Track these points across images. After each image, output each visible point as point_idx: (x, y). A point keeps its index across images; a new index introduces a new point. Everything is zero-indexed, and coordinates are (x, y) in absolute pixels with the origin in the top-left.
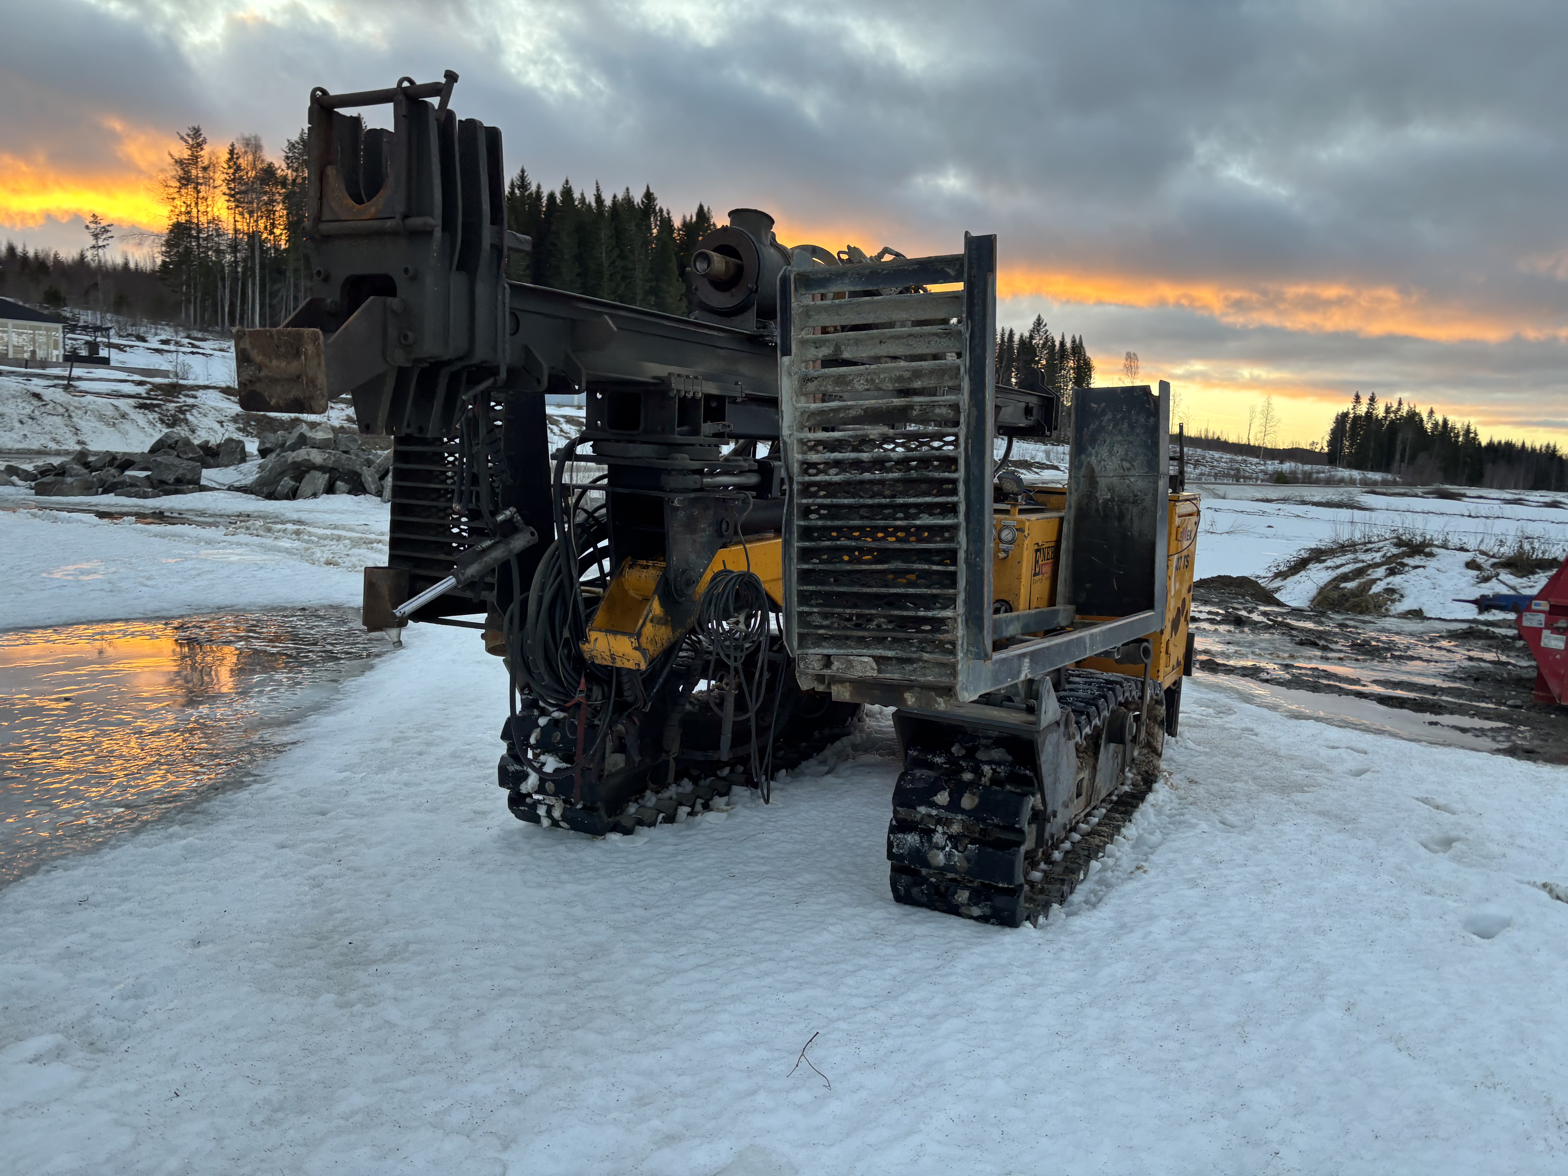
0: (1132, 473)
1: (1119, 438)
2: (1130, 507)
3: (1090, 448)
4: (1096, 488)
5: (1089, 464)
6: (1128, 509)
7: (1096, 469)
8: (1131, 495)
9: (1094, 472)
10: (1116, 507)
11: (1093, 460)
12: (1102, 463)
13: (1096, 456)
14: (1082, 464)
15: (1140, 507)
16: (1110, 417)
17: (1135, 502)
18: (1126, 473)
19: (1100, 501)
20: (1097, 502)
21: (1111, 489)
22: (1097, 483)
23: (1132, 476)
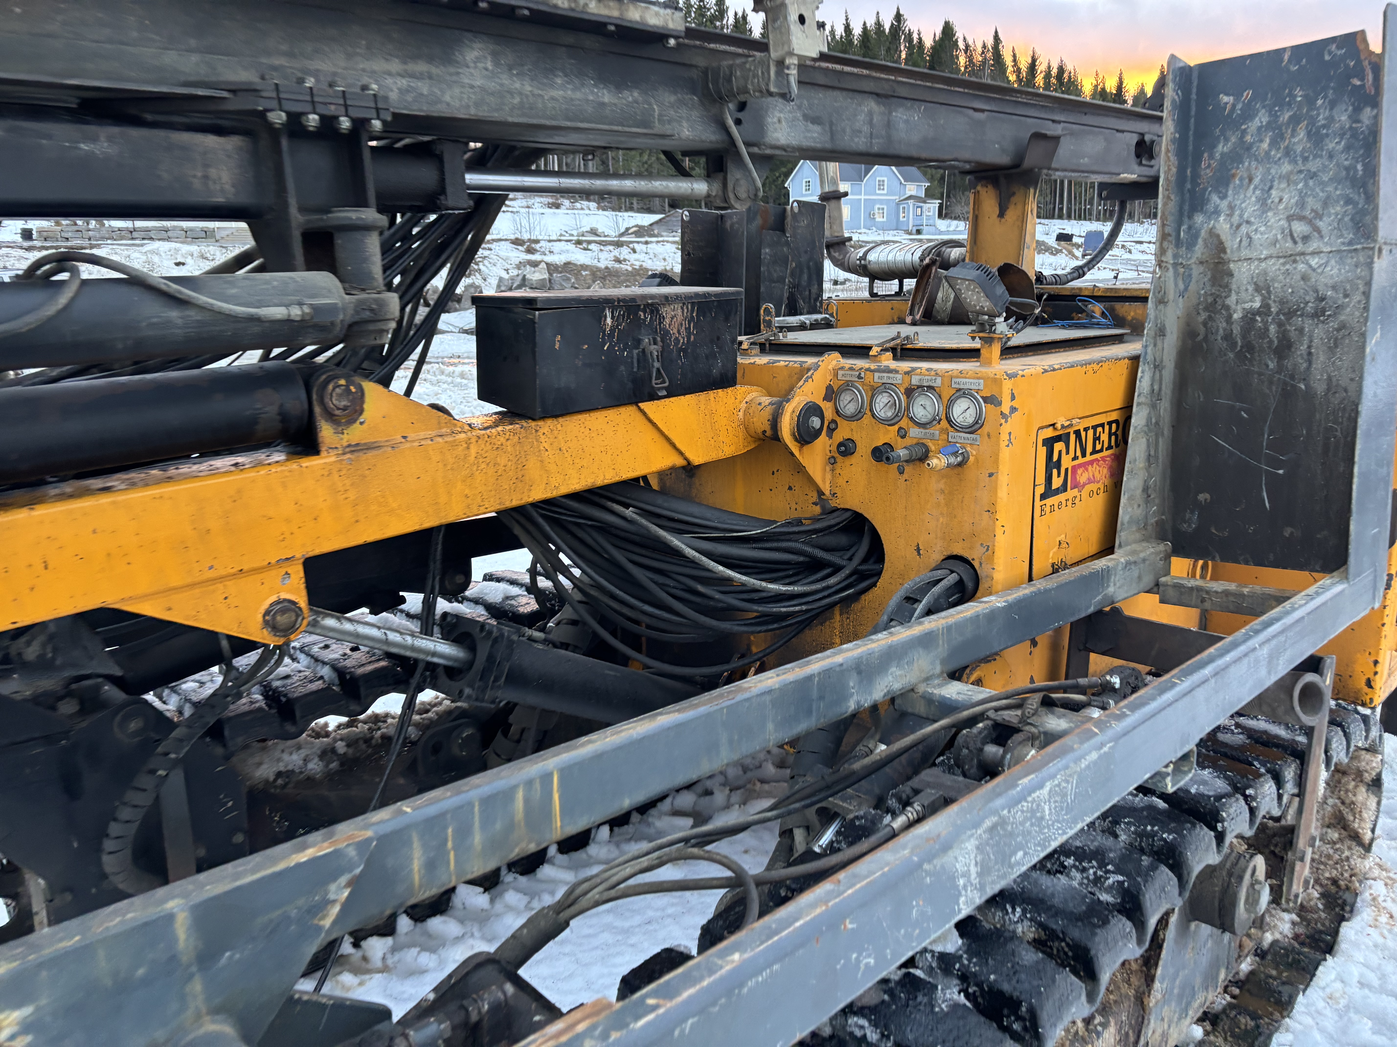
0: (1314, 245)
1: (1286, 167)
2: (1308, 324)
3: (1215, 198)
4: (1227, 287)
5: (1212, 233)
6: (1301, 331)
7: (1228, 244)
8: (1311, 297)
9: (1224, 250)
10: (1273, 328)
11: (1223, 225)
12: (1244, 229)
13: (1230, 215)
14: (1196, 236)
15: (1333, 324)
16: (1265, 120)
17: (1318, 314)
18: (1300, 247)
19: (1235, 316)
20: (1230, 316)
21: (1262, 287)
22: (1231, 275)
23: (1313, 253)
